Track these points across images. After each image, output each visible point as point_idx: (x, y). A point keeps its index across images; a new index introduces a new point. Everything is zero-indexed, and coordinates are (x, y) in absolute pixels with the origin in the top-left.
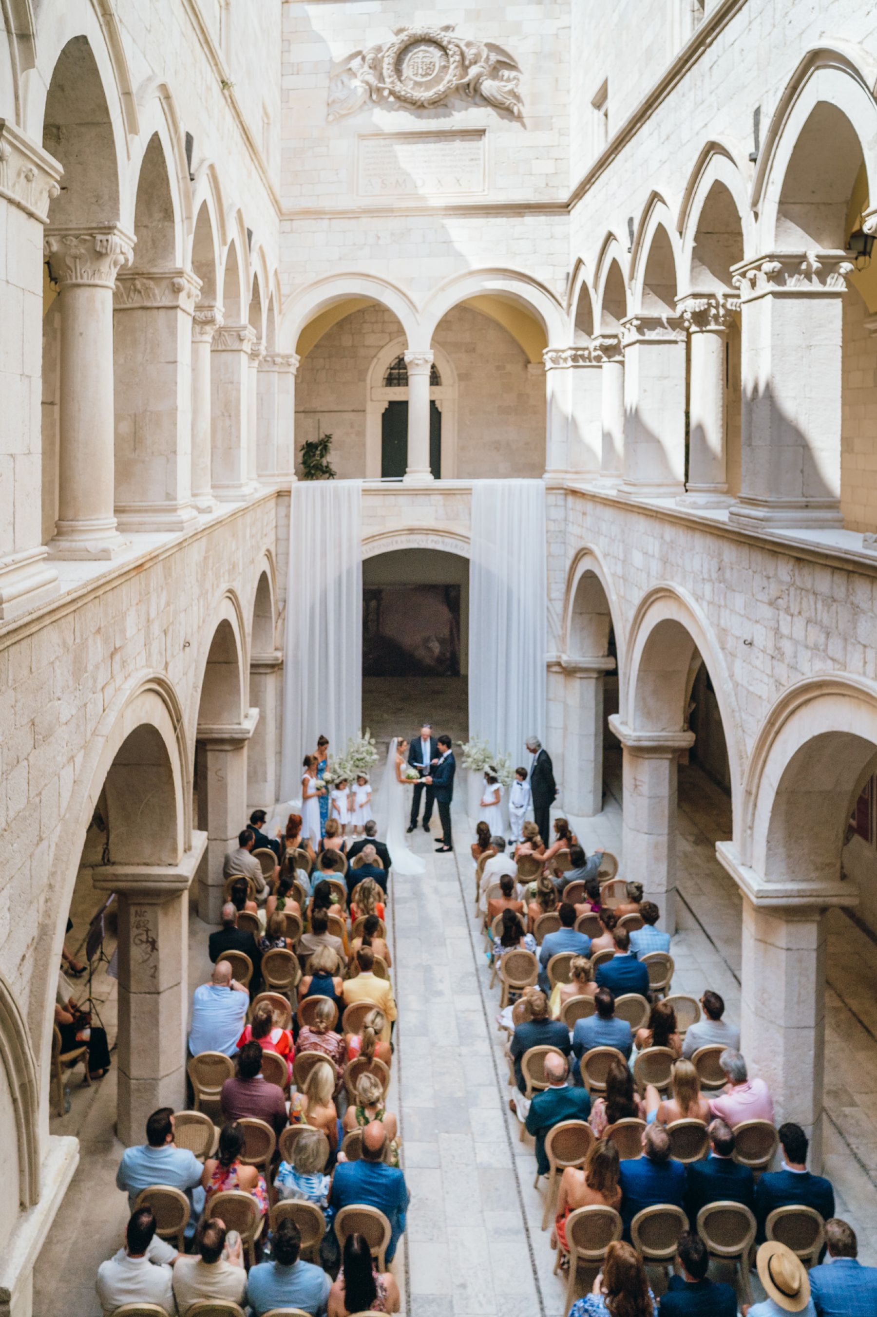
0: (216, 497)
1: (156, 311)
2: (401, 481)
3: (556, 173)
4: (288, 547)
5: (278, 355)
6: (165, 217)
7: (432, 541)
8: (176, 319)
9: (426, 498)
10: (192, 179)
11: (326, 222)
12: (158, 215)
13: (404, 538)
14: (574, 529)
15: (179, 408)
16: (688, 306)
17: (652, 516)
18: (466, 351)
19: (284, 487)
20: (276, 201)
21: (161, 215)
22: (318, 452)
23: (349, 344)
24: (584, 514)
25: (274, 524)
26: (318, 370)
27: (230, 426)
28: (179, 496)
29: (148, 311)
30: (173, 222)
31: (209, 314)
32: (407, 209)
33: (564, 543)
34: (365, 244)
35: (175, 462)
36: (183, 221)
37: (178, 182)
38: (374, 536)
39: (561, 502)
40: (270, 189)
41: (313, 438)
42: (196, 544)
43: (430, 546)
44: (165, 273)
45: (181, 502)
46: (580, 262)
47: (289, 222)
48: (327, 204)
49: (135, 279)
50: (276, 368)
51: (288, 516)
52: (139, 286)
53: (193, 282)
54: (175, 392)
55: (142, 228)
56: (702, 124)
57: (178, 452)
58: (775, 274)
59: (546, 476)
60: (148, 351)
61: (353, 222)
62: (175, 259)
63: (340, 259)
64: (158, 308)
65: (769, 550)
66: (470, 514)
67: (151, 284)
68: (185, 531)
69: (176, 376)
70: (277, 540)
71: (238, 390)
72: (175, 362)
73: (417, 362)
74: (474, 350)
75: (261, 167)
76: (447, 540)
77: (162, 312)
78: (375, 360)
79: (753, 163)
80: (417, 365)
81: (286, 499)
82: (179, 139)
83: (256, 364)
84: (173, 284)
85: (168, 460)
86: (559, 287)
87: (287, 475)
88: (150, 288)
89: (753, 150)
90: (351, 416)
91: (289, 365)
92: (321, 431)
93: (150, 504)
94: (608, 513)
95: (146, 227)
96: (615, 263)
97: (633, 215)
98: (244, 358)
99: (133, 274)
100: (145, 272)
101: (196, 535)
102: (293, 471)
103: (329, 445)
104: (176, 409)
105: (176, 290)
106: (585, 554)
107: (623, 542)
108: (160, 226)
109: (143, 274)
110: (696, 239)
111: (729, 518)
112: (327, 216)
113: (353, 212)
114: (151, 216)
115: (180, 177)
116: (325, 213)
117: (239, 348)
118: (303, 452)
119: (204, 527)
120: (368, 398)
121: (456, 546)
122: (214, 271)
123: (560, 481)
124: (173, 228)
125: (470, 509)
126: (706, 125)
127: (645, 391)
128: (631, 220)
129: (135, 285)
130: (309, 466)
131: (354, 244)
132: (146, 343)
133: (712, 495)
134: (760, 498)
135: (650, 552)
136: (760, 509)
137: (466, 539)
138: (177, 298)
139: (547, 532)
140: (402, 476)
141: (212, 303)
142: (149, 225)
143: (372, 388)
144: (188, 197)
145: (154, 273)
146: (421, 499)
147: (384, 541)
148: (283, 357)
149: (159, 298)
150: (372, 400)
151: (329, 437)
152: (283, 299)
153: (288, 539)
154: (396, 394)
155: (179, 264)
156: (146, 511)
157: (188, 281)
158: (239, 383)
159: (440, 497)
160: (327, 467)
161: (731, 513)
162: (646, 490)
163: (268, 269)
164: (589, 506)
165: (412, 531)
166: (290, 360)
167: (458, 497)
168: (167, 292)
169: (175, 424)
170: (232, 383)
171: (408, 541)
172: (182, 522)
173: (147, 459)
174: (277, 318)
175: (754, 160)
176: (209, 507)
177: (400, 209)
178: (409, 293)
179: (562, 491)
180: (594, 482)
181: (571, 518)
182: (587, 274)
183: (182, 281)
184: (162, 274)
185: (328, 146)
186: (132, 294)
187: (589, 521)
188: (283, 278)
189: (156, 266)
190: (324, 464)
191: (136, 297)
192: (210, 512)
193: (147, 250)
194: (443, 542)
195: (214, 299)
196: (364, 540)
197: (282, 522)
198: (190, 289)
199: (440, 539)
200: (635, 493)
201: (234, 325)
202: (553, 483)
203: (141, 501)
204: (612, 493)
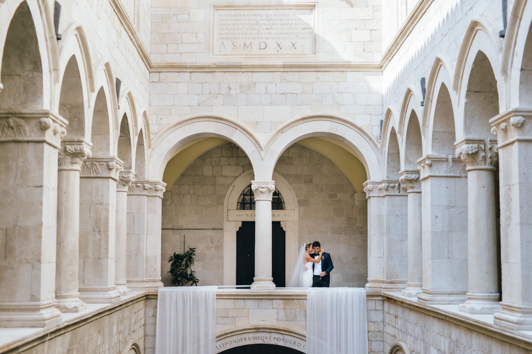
0: (82, 299)
1: (26, 145)
2: (249, 288)
3: (371, 41)
4: (154, 342)
5: (148, 182)
6: (34, 68)
7: (275, 338)
8: (43, 152)
9: (270, 302)
10: (58, 39)
11: (188, 75)
12: (29, 67)
13: (251, 335)
14: (389, 330)
15: (44, 225)
16: (462, 149)
17: (443, 319)
18: (305, 182)
19: (152, 291)
20: (145, 57)
21: (31, 67)
22: (184, 263)
23: (210, 174)
24: (396, 317)
25: (143, 323)
26: (184, 195)
27: (100, 240)
28: (42, 297)
29: (20, 145)
30: (42, 72)
31: (78, 147)
32: (253, 66)
33: (383, 341)
34: (219, 94)
35: (40, 269)
36: (50, 72)
37: (46, 40)
38: (226, 334)
39: (379, 307)
40: (139, 47)
41: (180, 251)
42: (59, 339)
43: (273, 342)
44: (34, 114)
45: (44, 303)
46: (389, 112)
47: (157, 74)
48: (188, 60)
49: (8, 118)
50: (146, 193)
51: (155, 316)
52: (12, 123)
53: (58, 121)
54: (41, 211)
55: (16, 76)
56: (469, 7)
57: (42, 261)
58: (519, 125)
59: (368, 285)
60: (19, 176)
61: (209, 75)
62: (43, 103)
63: (199, 105)
64: (28, 142)
65: (523, 348)
66: (306, 317)
67: (22, 122)
68: (46, 328)
69: (41, 197)
70: (145, 335)
71: (107, 211)
72: (41, 186)
73: (261, 190)
74: (311, 181)
75: (130, 30)
76: (286, 337)
77: (31, 146)
78: (231, 187)
79: (502, 39)
80: (261, 192)
81: (154, 301)
82: (46, 7)
83: (126, 189)
84: (41, 123)
85: (33, 267)
86: (375, 132)
87: (154, 281)
88: (21, 125)
89: (502, 28)
90: (212, 233)
91: (157, 190)
92: (186, 245)
93: (17, 304)
94: (412, 317)
95: (19, 75)
96: (413, 113)
97: (425, 76)
98: (113, 185)
99: (7, 114)
100: (17, 112)
101: (58, 332)
102: (160, 278)
103: (194, 257)
104: (41, 225)
105: (44, 128)
106: (398, 350)
107: (424, 341)
108: (30, 75)
109: (15, 114)
110: (467, 96)
111: (494, 321)
112: (188, 70)
113: (210, 67)
114: (22, 67)
115: (48, 37)
116: (186, 67)
117: (108, 176)
118: (171, 262)
119: (66, 324)
120: (225, 219)
121: (294, 343)
122: (83, 112)
123: (378, 290)
124: (41, 77)
125: (305, 311)
126: (472, 7)
127: (437, 217)
128: (423, 80)
129: (8, 123)
130: (175, 275)
131: (210, 93)
132: (17, 170)
133: (487, 302)
134: (515, 305)
135: (442, 349)
136: (516, 314)
137: (302, 337)
138: (44, 135)
139: (368, 332)
140: (251, 284)
141: (81, 139)
142: (21, 74)
143: (228, 210)
144: (55, 54)
145: (25, 114)
146: (265, 303)
147: (235, 338)
148: (151, 183)
149: (28, 134)
150: (228, 221)
151: (192, 250)
152: (152, 136)
153: (154, 336)
154: (245, 215)
155: (46, 106)
156: (14, 310)
157: (54, 121)
158: (108, 204)
159: (281, 301)
160: (191, 275)
161: (496, 318)
162: (439, 298)
163: (137, 112)
164: (400, 311)
165: (257, 330)
166: (157, 186)
167: (296, 301)
168: (35, 129)
169: (40, 237)
170: (102, 204)
171: (255, 338)
172: (44, 320)
173: (16, 266)
174: (147, 152)
175: (502, 36)
176: (75, 307)
177: (247, 66)
178: (254, 134)
179: (380, 298)
180: (403, 291)
181: (387, 321)
182: (394, 122)
183: (49, 121)
184: (31, 114)
185: (189, 14)
186: (6, 130)
187: (400, 323)
188: (152, 119)
189: (27, 107)
190: (189, 272)
191: (9, 132)
192: (77, 311)
193: (20, 94)
194: (283, 339)
195: (83, 135)
196: (217, 337)
197: (150, 320)
198: (56, 127)
199: (281, 336)
200: (430, 300)
201: (104, 157)
202: (372, 291)
203: (11, 302)
204: (414, 300)
